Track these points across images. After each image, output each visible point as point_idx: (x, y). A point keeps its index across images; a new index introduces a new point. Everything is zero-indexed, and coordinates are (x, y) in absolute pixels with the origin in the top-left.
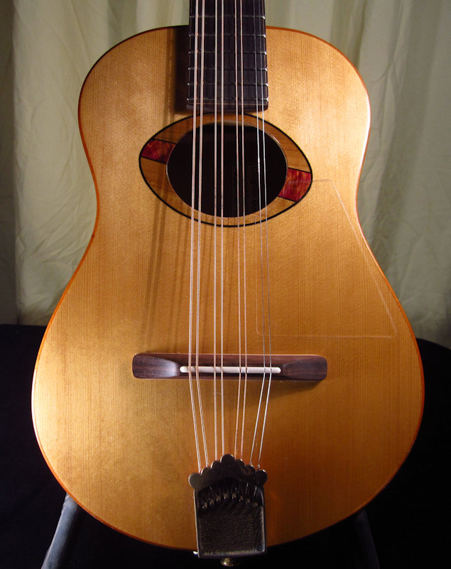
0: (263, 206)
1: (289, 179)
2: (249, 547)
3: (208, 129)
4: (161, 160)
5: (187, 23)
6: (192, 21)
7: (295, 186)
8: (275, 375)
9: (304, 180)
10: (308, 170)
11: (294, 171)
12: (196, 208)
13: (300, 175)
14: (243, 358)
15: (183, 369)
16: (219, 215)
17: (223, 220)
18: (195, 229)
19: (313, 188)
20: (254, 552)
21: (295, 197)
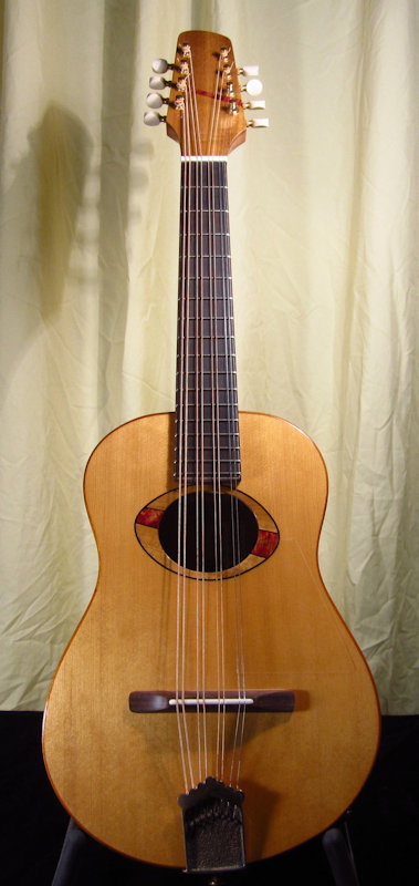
0: (237, 564)
1: (260, 539)
2: (232, 862)
3: (191, 497)
4: (152, 525)
5: (174, 410)
6: (178, 409)
7: (265, 545)
8: (248, 706)
9: (273, 540)
10: (276, 531)
11: (264, 532)
12: (182, 565)
13: (269, 537)
14: (222, 692)
15: (172, 702)
16: (200, 570)
17: (204, 575)
18: (180, 583)
19: (279, 546)
20: (236, 867)
21: (266, 554)
